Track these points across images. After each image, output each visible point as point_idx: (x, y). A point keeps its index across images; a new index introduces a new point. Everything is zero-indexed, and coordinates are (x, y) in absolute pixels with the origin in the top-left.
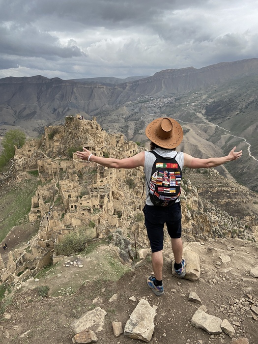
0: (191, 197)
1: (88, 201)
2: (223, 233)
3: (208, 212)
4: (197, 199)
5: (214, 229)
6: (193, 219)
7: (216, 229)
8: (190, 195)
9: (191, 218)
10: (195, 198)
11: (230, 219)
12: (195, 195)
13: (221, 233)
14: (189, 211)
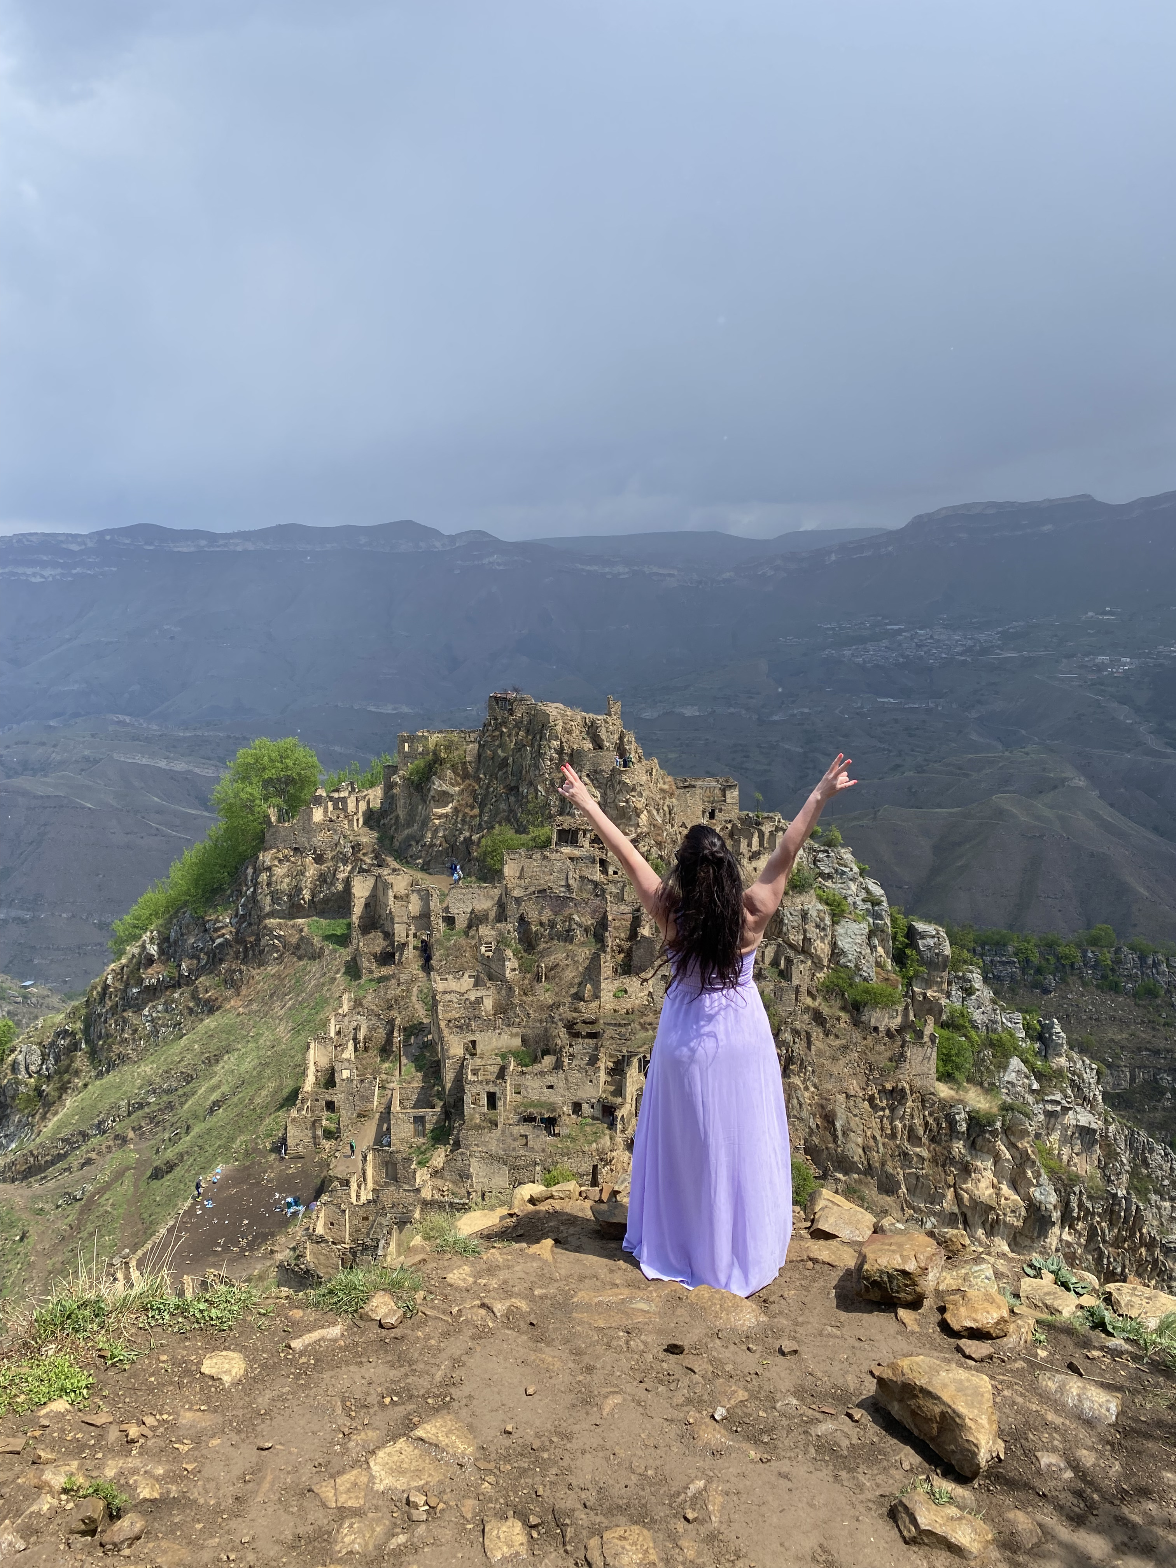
0: (1066, 1110)
1: (551, 1079)
3: (1154, 1197)
4: (1096, 1124)
6: (1067, 1219)
8: (1058, 1096)
9: (1056, 1215)
10: (1084, 1118)
12: (1085, 1101)
14: (1045, 1180)
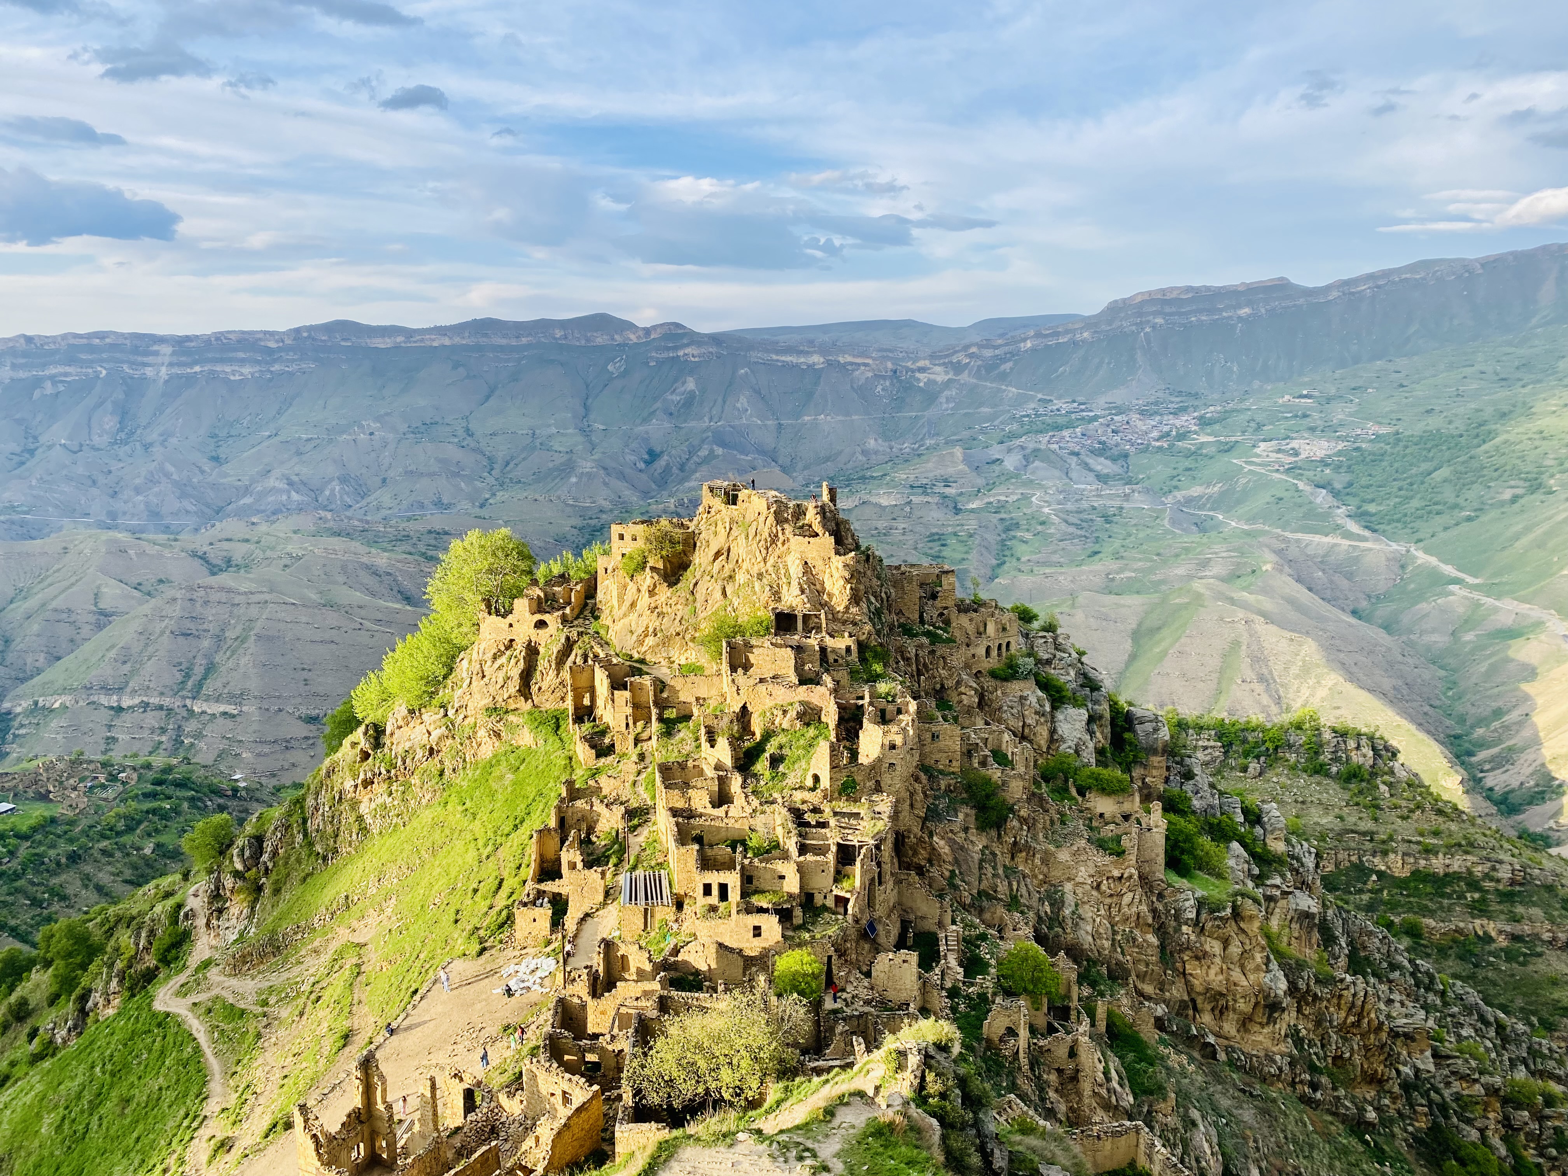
0: (1285, 894)
1: (782, 869)
2: (1458, 1097)
4: (1315, 907)
5: (1406, 1070)
7: (1417, 1071)
8: (1278, 881)
9: (1285, 1002)
10: (1306, 902)
11: (1487, 1024)
12: (1303, 885)
13: (1447, 1093)
14: (1274, 965)
